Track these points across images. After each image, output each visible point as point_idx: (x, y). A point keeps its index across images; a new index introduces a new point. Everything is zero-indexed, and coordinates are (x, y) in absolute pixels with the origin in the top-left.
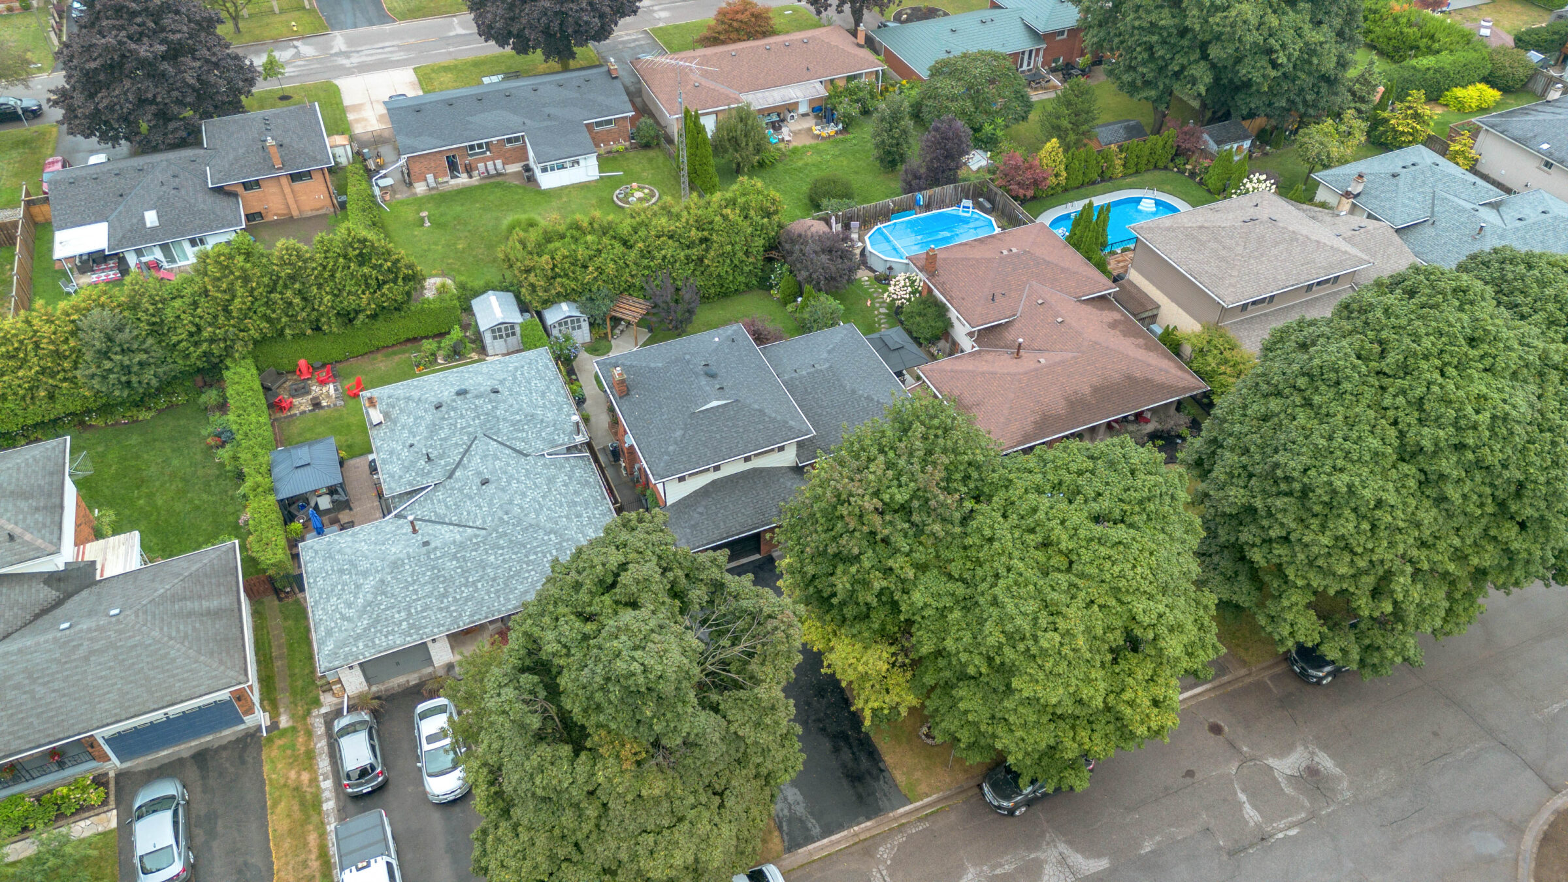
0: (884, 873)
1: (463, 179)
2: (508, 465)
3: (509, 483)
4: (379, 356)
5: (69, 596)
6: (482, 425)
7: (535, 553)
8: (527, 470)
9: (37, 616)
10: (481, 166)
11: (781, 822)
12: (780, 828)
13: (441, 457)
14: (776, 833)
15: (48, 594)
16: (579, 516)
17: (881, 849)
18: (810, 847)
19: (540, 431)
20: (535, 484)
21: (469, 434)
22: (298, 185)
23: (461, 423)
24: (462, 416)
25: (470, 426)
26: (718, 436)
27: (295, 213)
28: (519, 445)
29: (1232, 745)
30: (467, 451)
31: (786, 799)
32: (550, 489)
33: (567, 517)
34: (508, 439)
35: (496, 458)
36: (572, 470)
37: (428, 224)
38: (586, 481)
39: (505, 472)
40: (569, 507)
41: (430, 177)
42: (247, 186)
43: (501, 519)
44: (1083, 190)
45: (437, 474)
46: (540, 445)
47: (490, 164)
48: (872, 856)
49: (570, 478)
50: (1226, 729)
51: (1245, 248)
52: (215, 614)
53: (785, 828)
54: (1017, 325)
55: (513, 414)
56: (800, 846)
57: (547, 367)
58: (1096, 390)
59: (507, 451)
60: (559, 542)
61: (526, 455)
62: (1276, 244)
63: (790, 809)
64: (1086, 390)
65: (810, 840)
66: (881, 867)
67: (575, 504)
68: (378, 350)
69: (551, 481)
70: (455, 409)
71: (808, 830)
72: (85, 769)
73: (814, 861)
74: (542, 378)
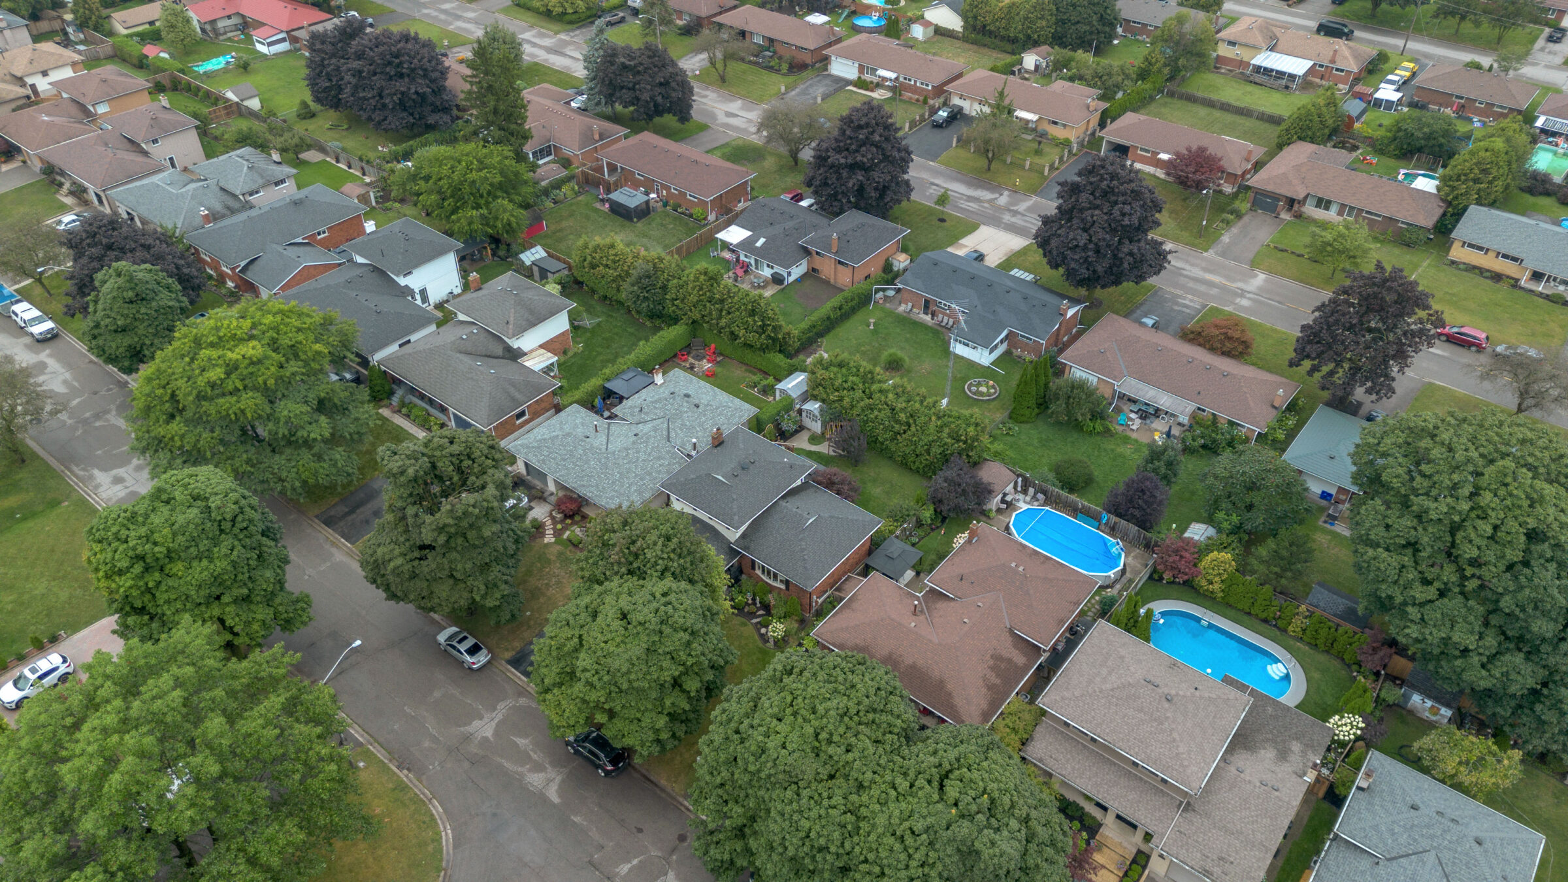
0: (511, 705)
1: (928, 318)
2: (655, 437)
3: (642, 443)
4: (744, 368)
5: (503, 358)
6: (674, 415)
8: (658, 446)
9: (489, 356)
10: (941, 316)
11: (520, 653)
12: (516, 654)
14: (512, 653)
15: (499, 351)
16: (642, 479)
17: (524, 699)
18: (513, 670)
19: (687, 437)
20: (650, 453)
21: (665, 413)
23: (669, 407)
24: (673, 405)
25: (670, 411)
26: (704, 493)
27: (832, 281)
28: (672, 435)
29: (673, 850)
30: (655, 419)
32: (651, 461)
34: (673, 429)
35: (656, 430)
36: (675, 464)
37: (872, 327)
39: (648, 438)
40: (646, 473)
41: (910, 305)
43: (615, 452)
46: (679, 441)
47: (946, 318)
48: (518, 696)
52: (513, 399)
53: (518, 656)
54: (952, 604)
55: (688, 421)
56: (512, 665)
58: (913, 667)
61: (668, 441)
64: (909, 661)
65: (517, 668)
66: (513, 702)
68: (747, 364)
70: (675, 400)
71: (522, 664)
73: (505, 675)
74: (729, 419)
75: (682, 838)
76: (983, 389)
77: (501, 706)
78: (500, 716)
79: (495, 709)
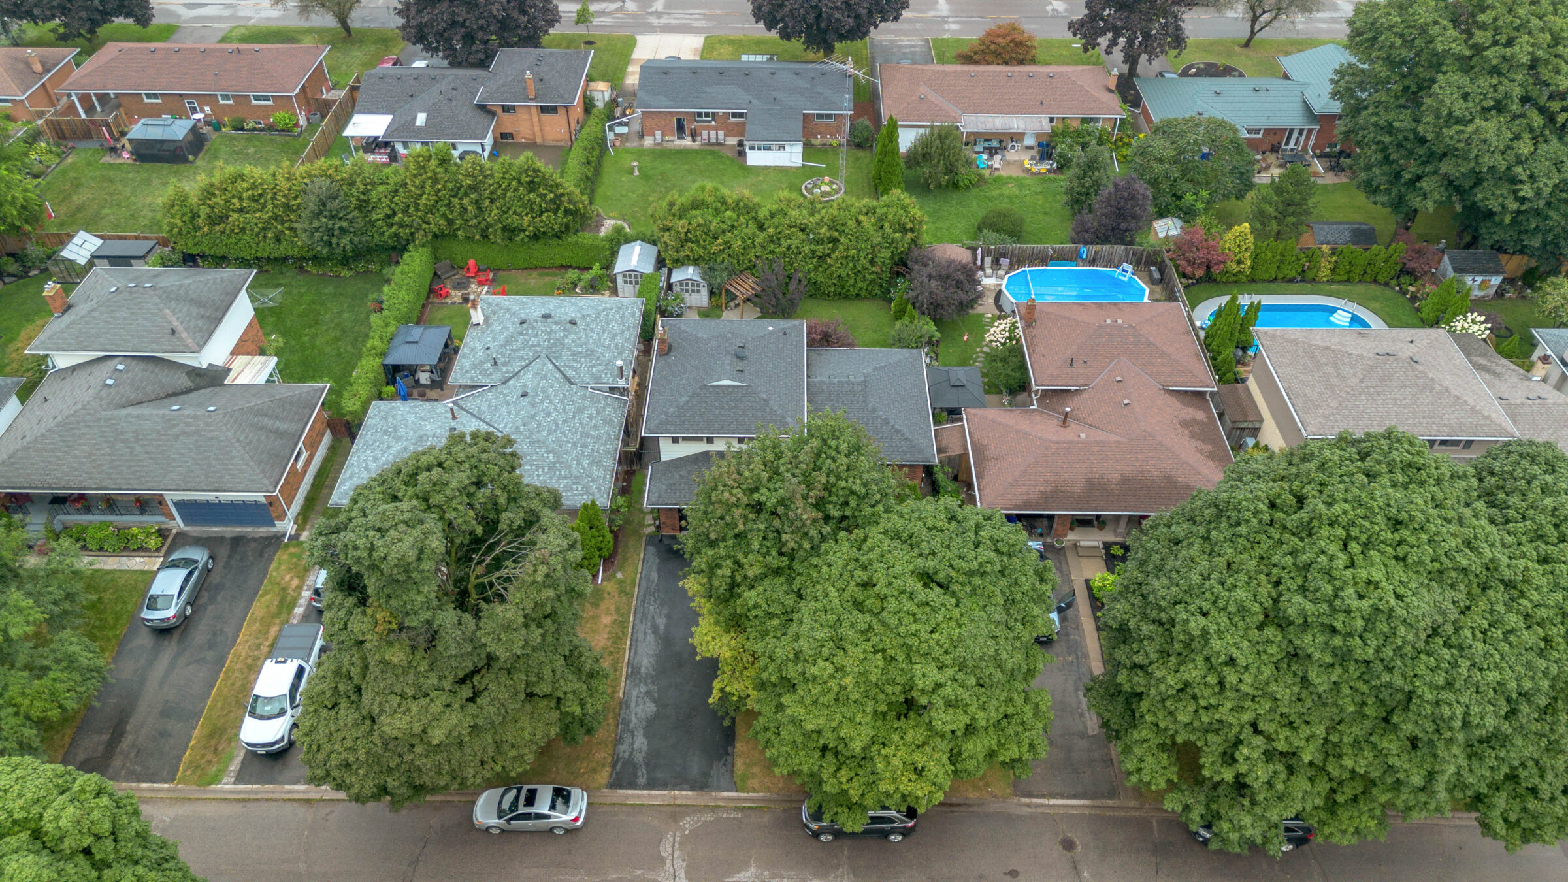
0: (677, 839)
1: (687, 142)
2: (552, 386)
3: (542, 401)
4: (535, 274)
5: (198, 388)
6: (549, 347)
7: (531, 466)
8: (565, 395)
9: (168, 396)
10: (705, 133)
11: (617, 761)
12: (614, 765)
13: (505, 364)
14: (608, 769)
15: (184, 381)
16: (584, 446)
17: (688, 819)
18: (630, 792)
19: (592, 367)
20: (564, 409)
21: (536, 352)
22: (546, 117)
23: (534, 341)
24: (537, 336)
25: (539, 345)
26: (717, 412)
27: (539, 140)
28: (570, 373)
29: (1075, 866)
30: (527, 365)
31: (633, 744)
32: (574, 417)
33: (574, 445)
34: (565, 365)
35: (545, 377)
36: (604, 408)
37: (636, 173)
38: (611, 420)
39: (544, 392)
40: (581, 436)
41: (658, 133)
42: (505, 109)
43: (518, 428)
44: (1273, 285)
45: (496, 378)
46: (587, 378)
47: (713, 133)
48: (676, 821)
49: (598, 414)
50: (1079, 849)
51: (1361, 381)
52: (280, 434)
53: (618, 768)
54: (1084, 396)
55: (577, 346)
56: (621, 787)
57: (633, 315)
58: (1125, 480)
59: (558, 375)
60: (554, 463)
61: (572, 383)
62: (1404, 386)
63: (631, 753)
64: (1115, 477)
65: (632, 785)
66: (678, 833)
67: (588, 435)
68: (536, 268)
69: (580, 410)
70: (533, 328)
71: (636, 776)
72: (153, 521)
73: (626, 805)
74: (622, 323)
75: (1068, 845)
76: (825, 188)
77: (665, 849)
78: (681, 867)
79: (662, 860)
